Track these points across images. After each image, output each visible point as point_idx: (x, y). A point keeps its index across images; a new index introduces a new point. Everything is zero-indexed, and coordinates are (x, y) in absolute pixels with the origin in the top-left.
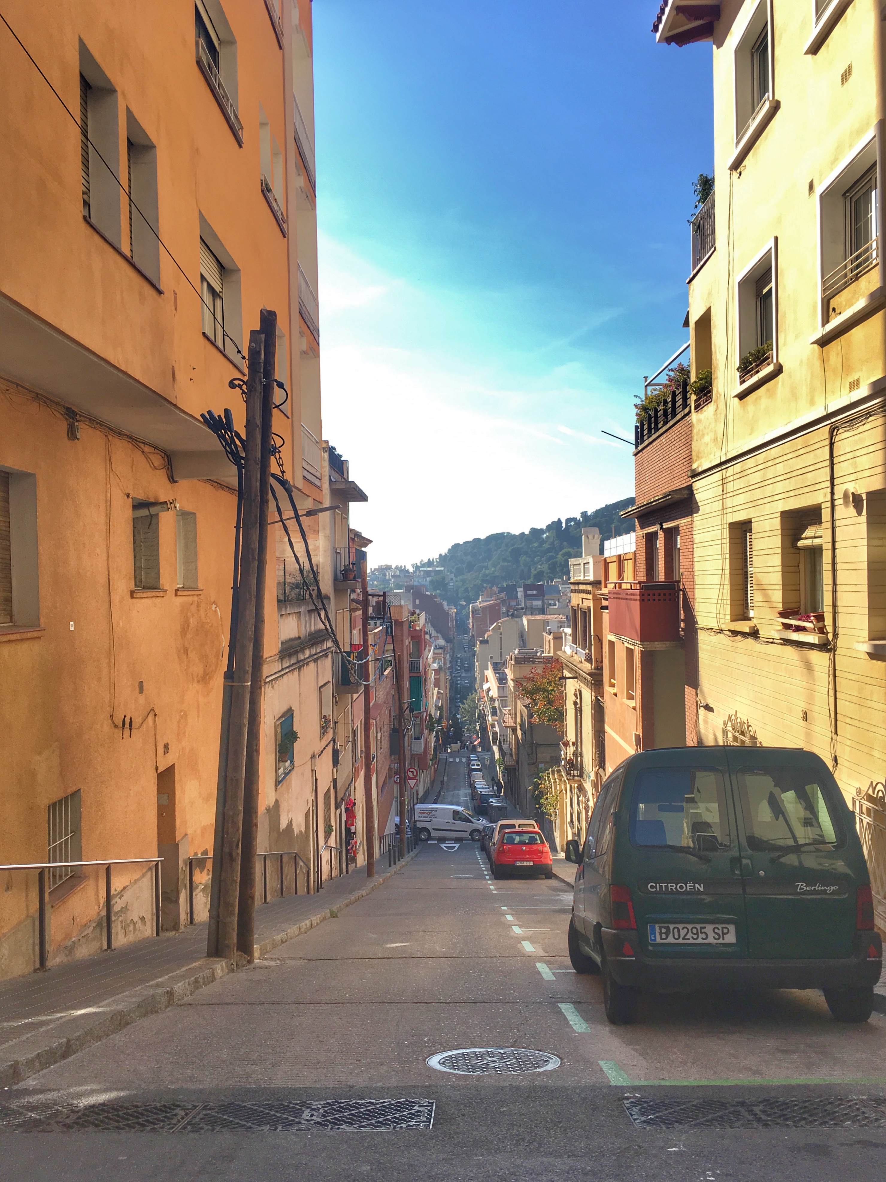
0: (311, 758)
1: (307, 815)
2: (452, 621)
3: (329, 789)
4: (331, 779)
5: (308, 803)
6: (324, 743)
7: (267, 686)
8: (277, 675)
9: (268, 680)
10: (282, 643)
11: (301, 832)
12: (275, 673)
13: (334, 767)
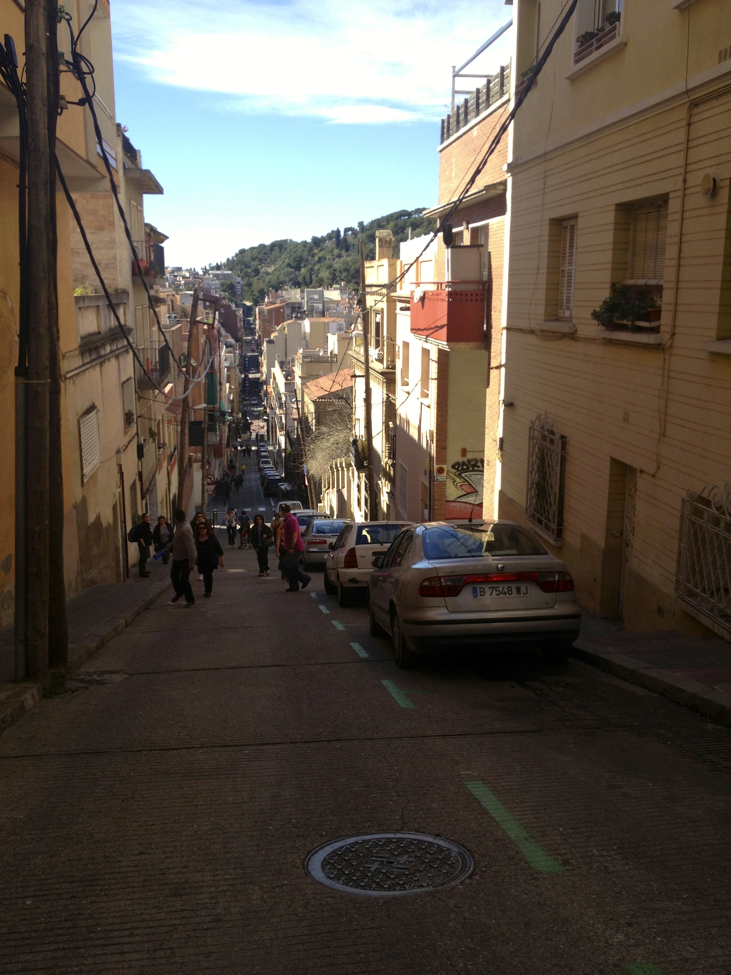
0: (117, 453)
1: (114, 508)
2: (240, 322)
3: (134, 482)
4: (137, 471)
5: (115, 496)
6: (128, 438)
7: (68, 382)
8: (78, 371)
9: (68, 376)
10: (82, 338)
11: (109, 524)
12: (76, 369)
13: (139, 461)
